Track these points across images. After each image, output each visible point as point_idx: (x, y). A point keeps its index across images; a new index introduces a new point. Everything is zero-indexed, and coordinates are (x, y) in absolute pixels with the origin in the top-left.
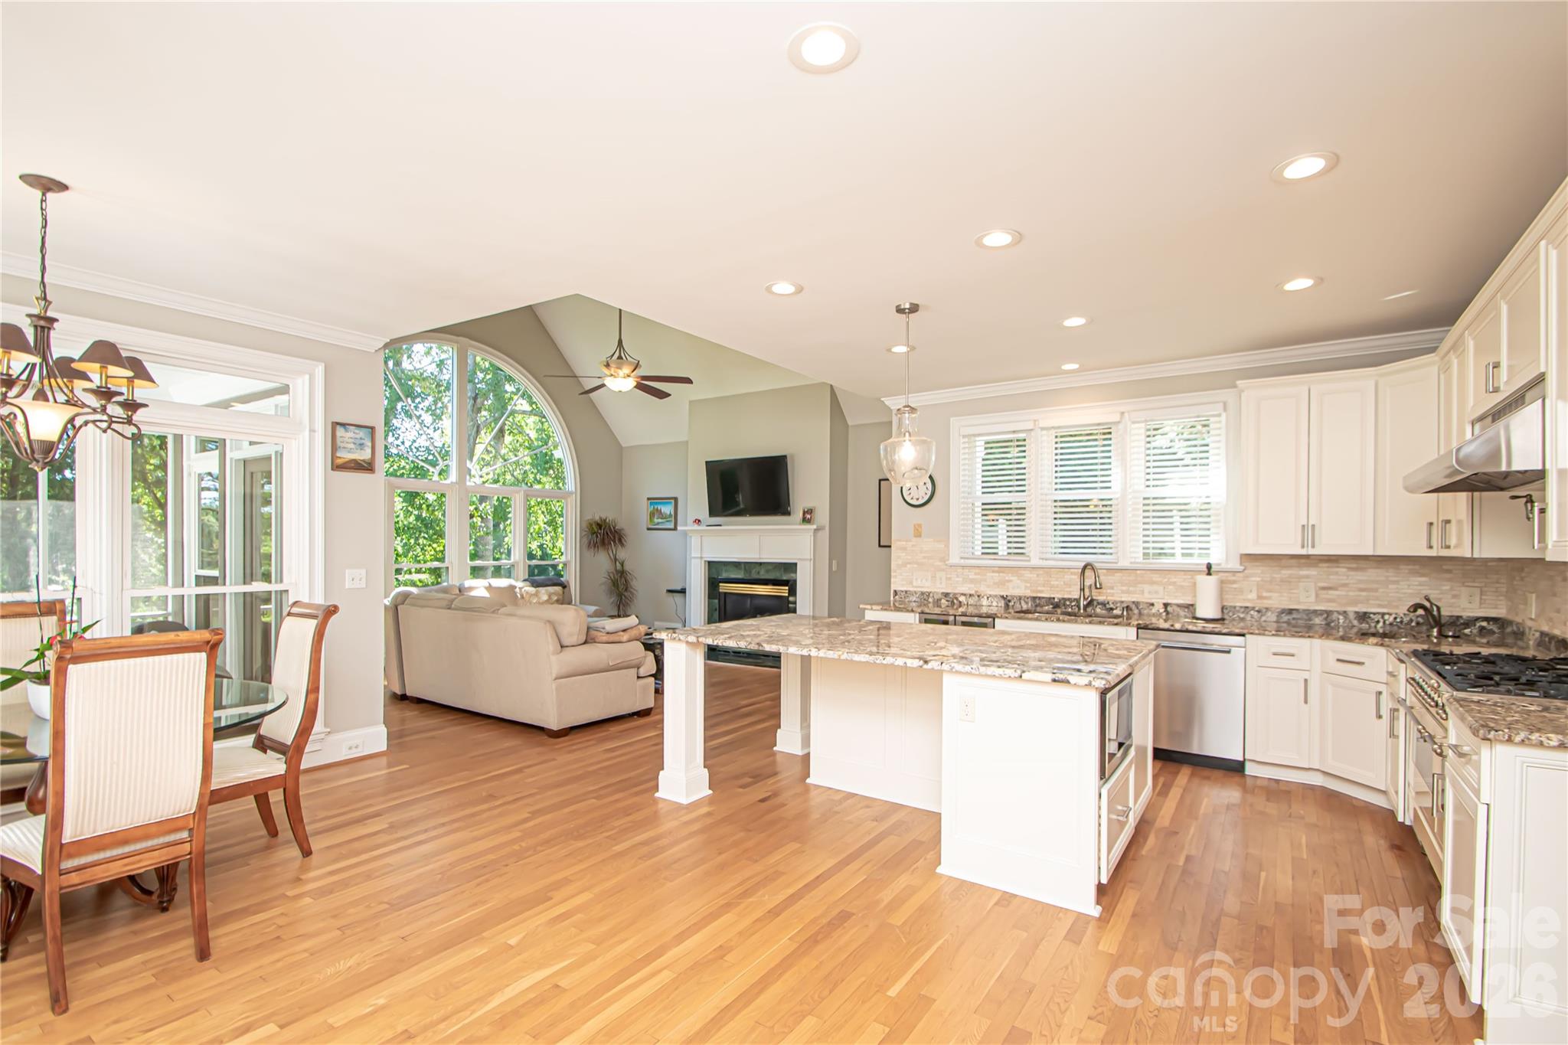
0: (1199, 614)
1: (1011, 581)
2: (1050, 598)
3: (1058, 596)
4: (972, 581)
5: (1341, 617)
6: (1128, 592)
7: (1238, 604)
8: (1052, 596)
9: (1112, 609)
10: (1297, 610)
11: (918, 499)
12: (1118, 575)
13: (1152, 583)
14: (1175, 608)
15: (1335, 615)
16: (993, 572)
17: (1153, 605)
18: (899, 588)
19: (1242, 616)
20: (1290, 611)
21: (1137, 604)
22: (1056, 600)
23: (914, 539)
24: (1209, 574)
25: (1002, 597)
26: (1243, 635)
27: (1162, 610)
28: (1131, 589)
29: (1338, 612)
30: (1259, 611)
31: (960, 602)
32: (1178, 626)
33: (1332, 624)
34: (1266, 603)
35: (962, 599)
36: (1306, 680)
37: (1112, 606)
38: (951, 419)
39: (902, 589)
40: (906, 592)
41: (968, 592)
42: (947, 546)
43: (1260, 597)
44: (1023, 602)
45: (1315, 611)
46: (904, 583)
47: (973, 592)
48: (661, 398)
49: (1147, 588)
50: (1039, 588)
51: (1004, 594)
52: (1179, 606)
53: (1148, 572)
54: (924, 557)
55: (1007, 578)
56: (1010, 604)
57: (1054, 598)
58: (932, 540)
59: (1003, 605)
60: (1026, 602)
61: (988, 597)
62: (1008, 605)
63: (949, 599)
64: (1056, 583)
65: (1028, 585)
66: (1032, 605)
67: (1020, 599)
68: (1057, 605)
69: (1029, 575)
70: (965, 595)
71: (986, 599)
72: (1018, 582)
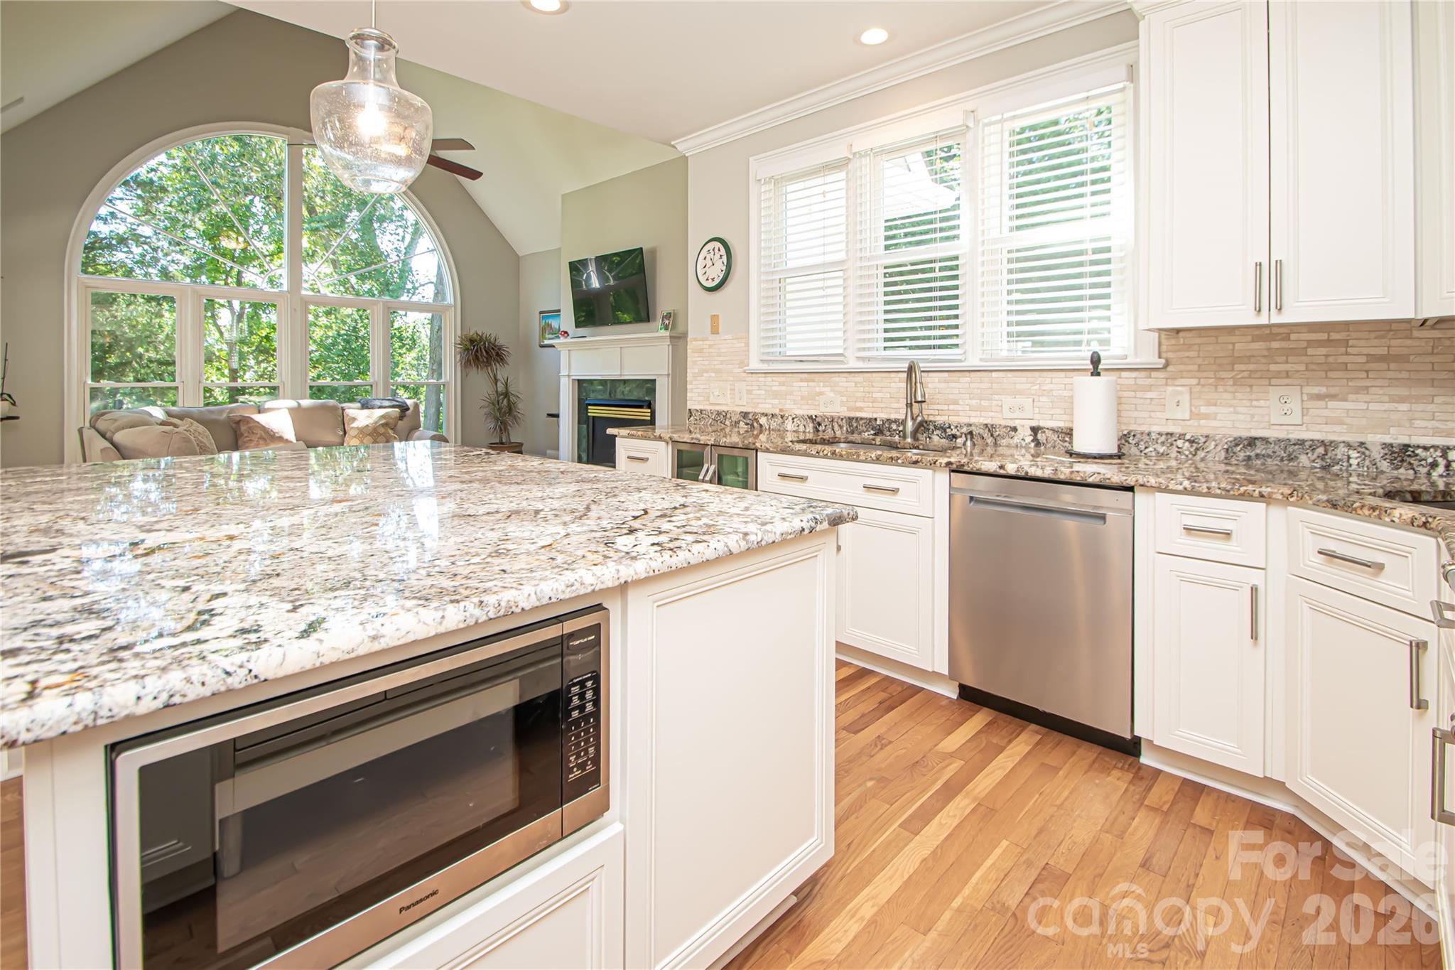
0: (1078, 447)
1: (821, 393)
2: (870, 419)
3: (881, 415)
4: (776, 395)
5: (1353, 454)
6: (980, 409)
7: (1155, 429)
8: (875, 416)
9: (955, 437)
10: (1265, 440)
11: (713, 280)
12: (965, 379)
13: (1016, 393)
14: (1049, 433)
15: (1341, 452)
16: (801, 381)
17: (1015, 429)
18: (693, 407)
19: (1161, 449)
20: (1252, 442)
21: (990, 428)
22: (878, 422)
23: (712, 337)
24: (1096, 373)
25: (811, 417)
26: (1130, 489)
27: (1029, 439)
28: (984, 403)
29: (1349, 446)
30: (1192, 442)
31: (761, 426)
32: (1011, 469)
33: (1336, 468)
34: (1205, 427)
35: (763, 420)
36: (1254, 590)
37: (954, 431)
38: (751, 159)
39: (698, 407)
40: (701, 411)
41: (769, 411)
42: (747, 345)
43: (1193, 415)
44: (836, 427)
45: (1301, 443)
46: (701, 398)
47: (777, 411)
48: (474, 179)
49: (1008, 401)
50: (858, 404)
51: (813, 413)
52: (1053, 430)
53: (1009, 374)
54: (722, 362)
55: (817, 389)
56: (820, 428)
57: (876, 419)
58: (730, 337)
59: (812, 431)
60: (840, 426)
61: (793, 419)
62: (818, 431)
63: (748, 422)
64: (880, 395)
65: (844, 399)
66: (847, 431)
67: (832, 421)
68: (879, 429)
69: (845, 384)
70: (766, 415)
71: (791, 421)
72: (832, 394)
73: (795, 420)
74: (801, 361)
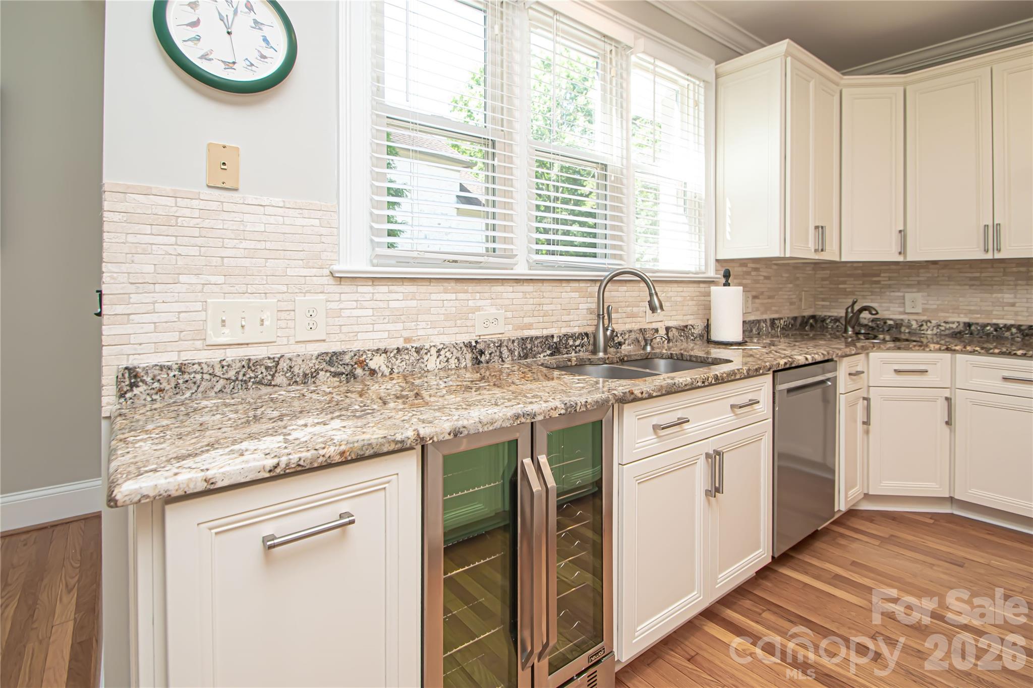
0: (715, 338)
1: (479, 309)
2: (546, 337)
3: (557, 331)
4: (395, 316)
6: (632, 316)
8: (548, 332)
9: (620, 344)
12: (623, 288)
16: (446, 290)
17: (657, 331)
18: (142, 360)
22: (555, 340)
23: (211, 193)
24: (727, 284)
25: (466, 345)
28: (635, 310)
31: (372, 372)
35: (377, 362)
37: (620, 339)
39: (163, 359)
40: (179, 367)
41: (386, 346)
42: (333, 223)
46: (171, 337)
50: (526, 320)
51: (470, 339)
52: (677, 328)
54: (250, 253)
55: (471, 303)
56: (483, 359)
57: (553, 336)
58: (278, 201)
59: (469, 365)
60: (510, 350)
61: (439, 351)
62: (480, 362)
63: (341, 369)
64: (552, 307)
65: (509, 314)
66: (520, 356)
67: (500, 346)
68: (556, 348)
69: (511, 295)
70: (385, 352)
71: (435, 355)
72: (493, 310)
73: (442, 352)
74: (456, 261)
